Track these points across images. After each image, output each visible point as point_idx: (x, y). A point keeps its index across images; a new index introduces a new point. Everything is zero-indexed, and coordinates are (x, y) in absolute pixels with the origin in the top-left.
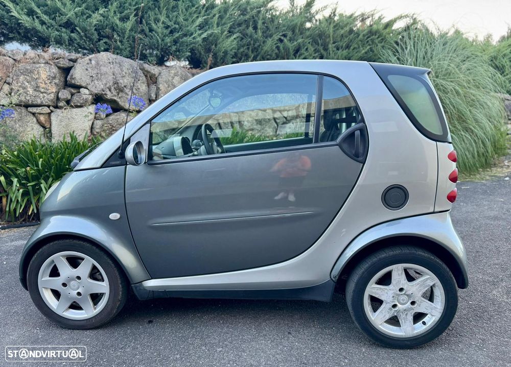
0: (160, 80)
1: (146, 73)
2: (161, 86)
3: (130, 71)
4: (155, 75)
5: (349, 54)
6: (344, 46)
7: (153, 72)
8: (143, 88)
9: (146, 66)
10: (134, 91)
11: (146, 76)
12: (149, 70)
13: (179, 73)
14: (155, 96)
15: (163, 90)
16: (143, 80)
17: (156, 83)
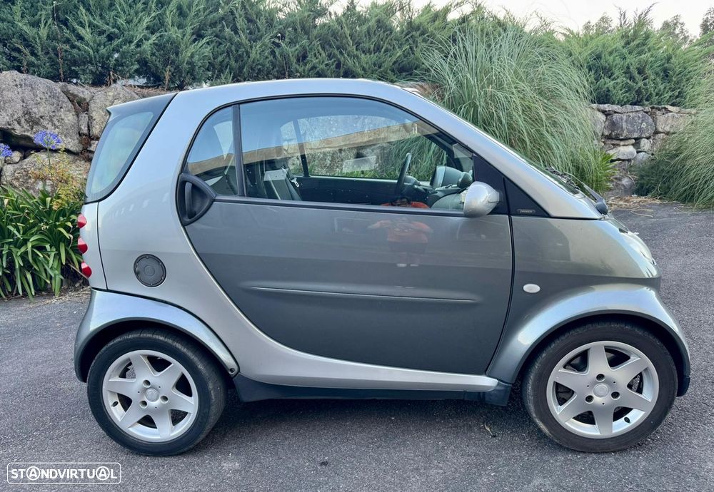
0: (92, 106)
1: (72, 98)
2: (94, 114)
3: (47, 96)
4: (85, 99)
5: (380, 58)
6: (372, 49)
7: (81, 95)
8: (69, 118)
9: (72, 88)
10: (56, 123)
11: (72, 101)
12: (76, 93)
13: (121, 96)
14: (86, 128)
15: (97, 120)
16: (67, 107)
17: (87, 110)
